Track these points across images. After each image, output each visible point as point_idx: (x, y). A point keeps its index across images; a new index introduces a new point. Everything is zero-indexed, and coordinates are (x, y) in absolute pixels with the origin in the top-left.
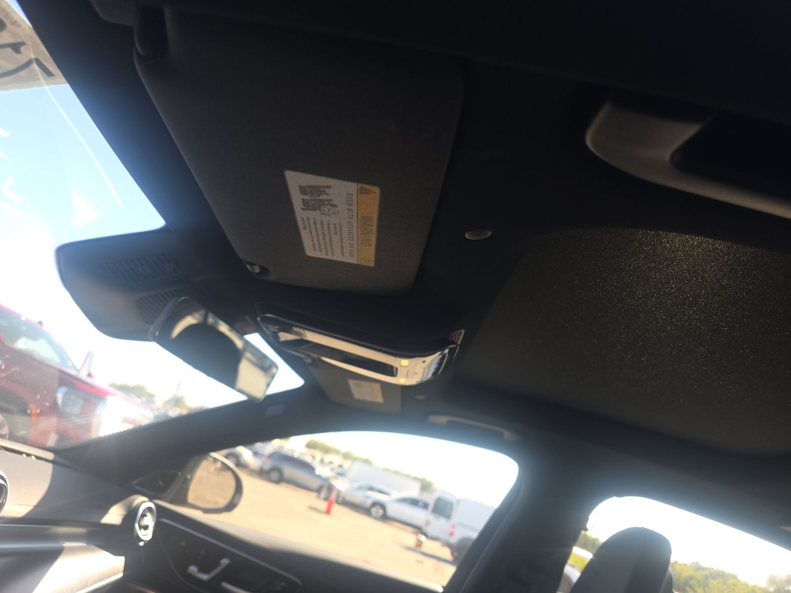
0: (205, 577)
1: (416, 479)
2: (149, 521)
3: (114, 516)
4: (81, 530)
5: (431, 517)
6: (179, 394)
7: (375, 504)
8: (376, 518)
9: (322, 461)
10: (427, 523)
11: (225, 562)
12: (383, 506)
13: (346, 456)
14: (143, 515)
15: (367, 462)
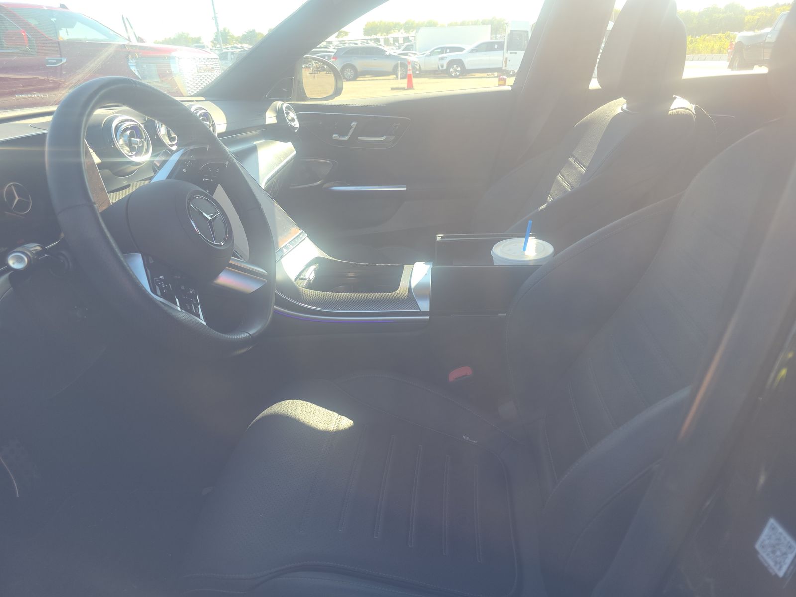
0: (346, 138)
1: (484, 23)
2: (292, 115)
3: (270, 118)
4: (256, 132)
5: (508, 55)
6: (221, 29)
7: (451, 63)
8: (456, 77)
9: (386, 42)
10: (506, 61)
11: (354, 124)
12: (460, 62)
13: (408, 27)
14: (287, 113)
15: (431, 25)
